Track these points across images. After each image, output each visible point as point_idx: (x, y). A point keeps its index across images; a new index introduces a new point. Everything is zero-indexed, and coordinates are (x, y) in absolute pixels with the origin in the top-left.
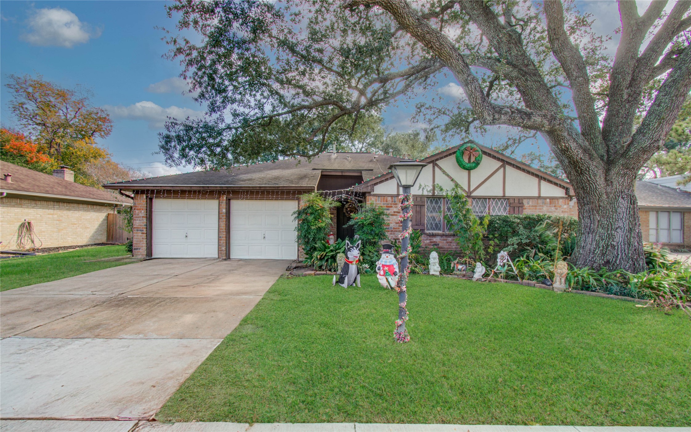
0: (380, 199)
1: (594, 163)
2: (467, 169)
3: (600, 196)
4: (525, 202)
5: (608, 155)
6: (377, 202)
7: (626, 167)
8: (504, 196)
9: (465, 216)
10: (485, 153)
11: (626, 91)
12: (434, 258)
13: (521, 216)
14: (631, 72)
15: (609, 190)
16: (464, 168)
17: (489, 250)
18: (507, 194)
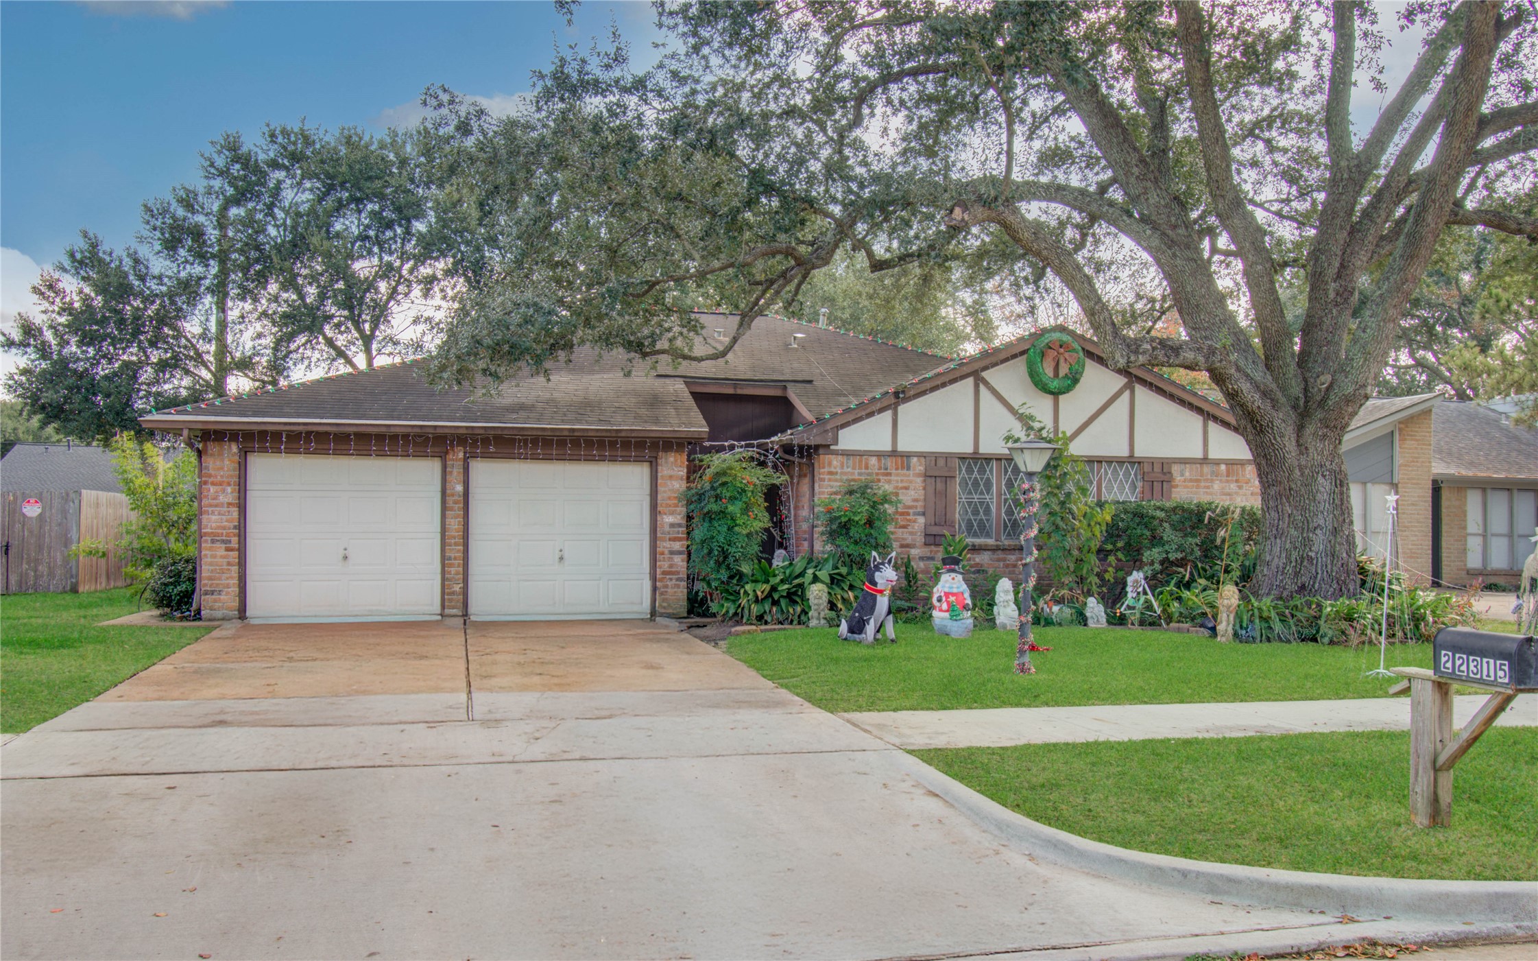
0: (851, 462)
1: (1281, 415)
2: (1051, 393)
3: (1291, 471)
4: (1175, 469)
5: (1306, 397)
6: (846, 470)
7: (1325, 424)
8: (1132, 456)
9: (1063, 503)
10: (1090, 355)
11: (1333, 286)
12: (1007, 592)
13: (1168, 505)
14: (1339, 253)
15: (1303, 463)
16: (1045, 389)
17: (1107, 576)
18: (1138, 453)
